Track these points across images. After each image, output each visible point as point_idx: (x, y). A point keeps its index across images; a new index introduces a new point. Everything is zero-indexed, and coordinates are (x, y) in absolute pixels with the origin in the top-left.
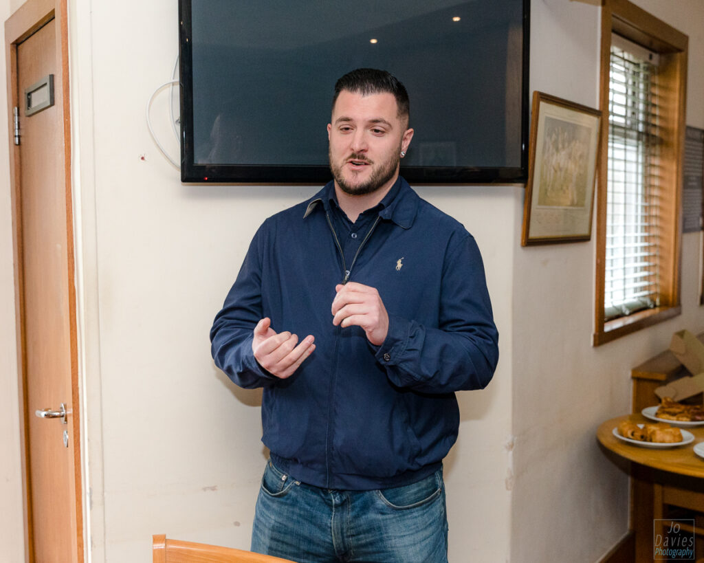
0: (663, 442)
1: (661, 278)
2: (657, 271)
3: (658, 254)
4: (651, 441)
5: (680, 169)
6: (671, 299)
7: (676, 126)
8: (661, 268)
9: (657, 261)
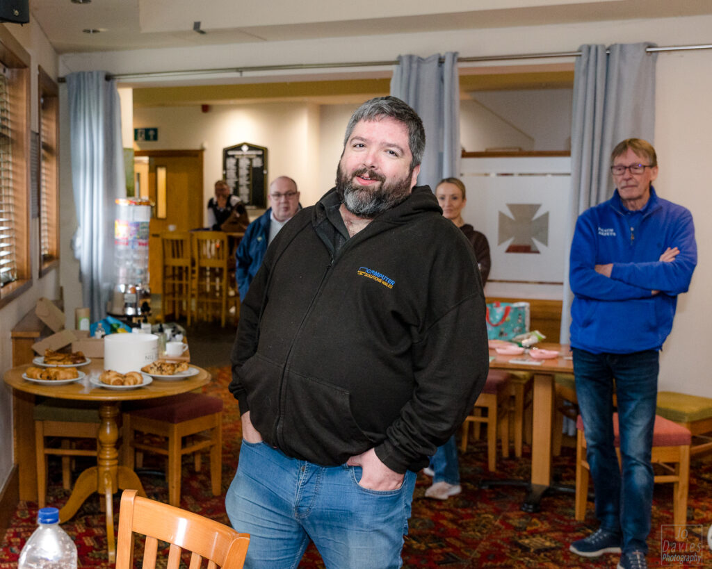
0: (66, 379)
1: (17, 256)
2: (14, 250)
3: (14, 236)
4: (56, 379)
5: (29, 165)
6: (25, 273)
7: (25, 129)
8: (17, 248)
9: (14, 243)
